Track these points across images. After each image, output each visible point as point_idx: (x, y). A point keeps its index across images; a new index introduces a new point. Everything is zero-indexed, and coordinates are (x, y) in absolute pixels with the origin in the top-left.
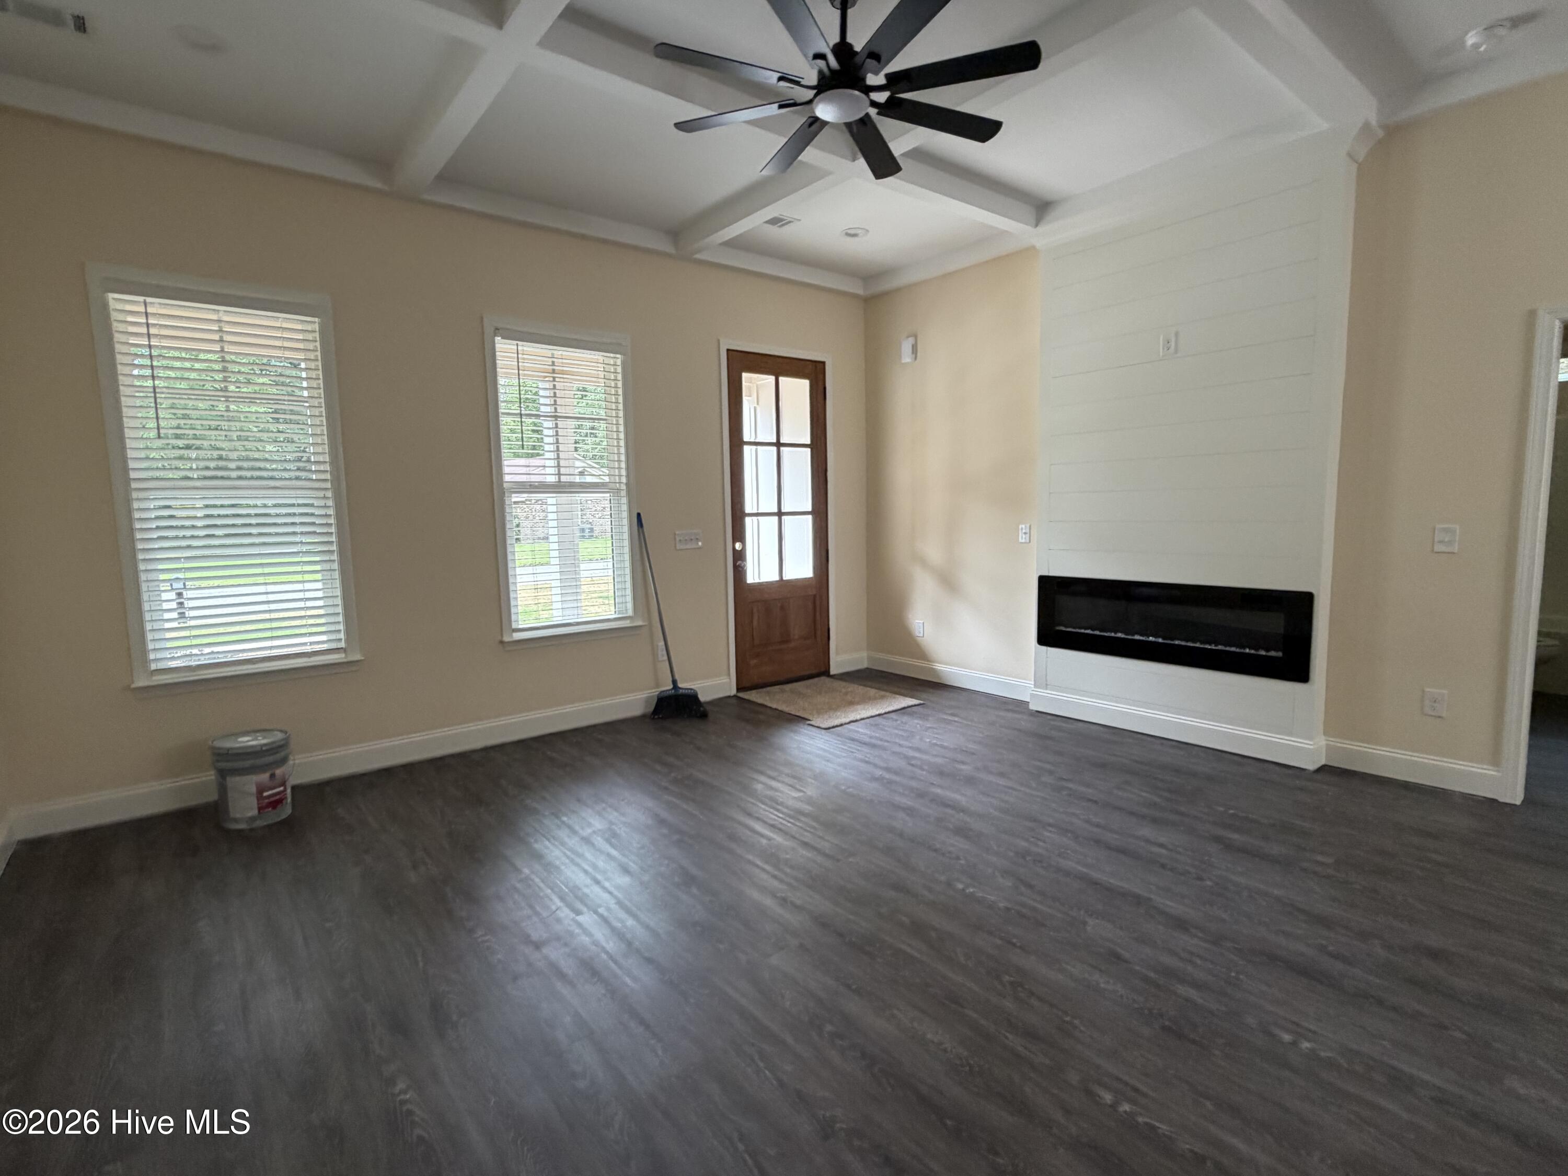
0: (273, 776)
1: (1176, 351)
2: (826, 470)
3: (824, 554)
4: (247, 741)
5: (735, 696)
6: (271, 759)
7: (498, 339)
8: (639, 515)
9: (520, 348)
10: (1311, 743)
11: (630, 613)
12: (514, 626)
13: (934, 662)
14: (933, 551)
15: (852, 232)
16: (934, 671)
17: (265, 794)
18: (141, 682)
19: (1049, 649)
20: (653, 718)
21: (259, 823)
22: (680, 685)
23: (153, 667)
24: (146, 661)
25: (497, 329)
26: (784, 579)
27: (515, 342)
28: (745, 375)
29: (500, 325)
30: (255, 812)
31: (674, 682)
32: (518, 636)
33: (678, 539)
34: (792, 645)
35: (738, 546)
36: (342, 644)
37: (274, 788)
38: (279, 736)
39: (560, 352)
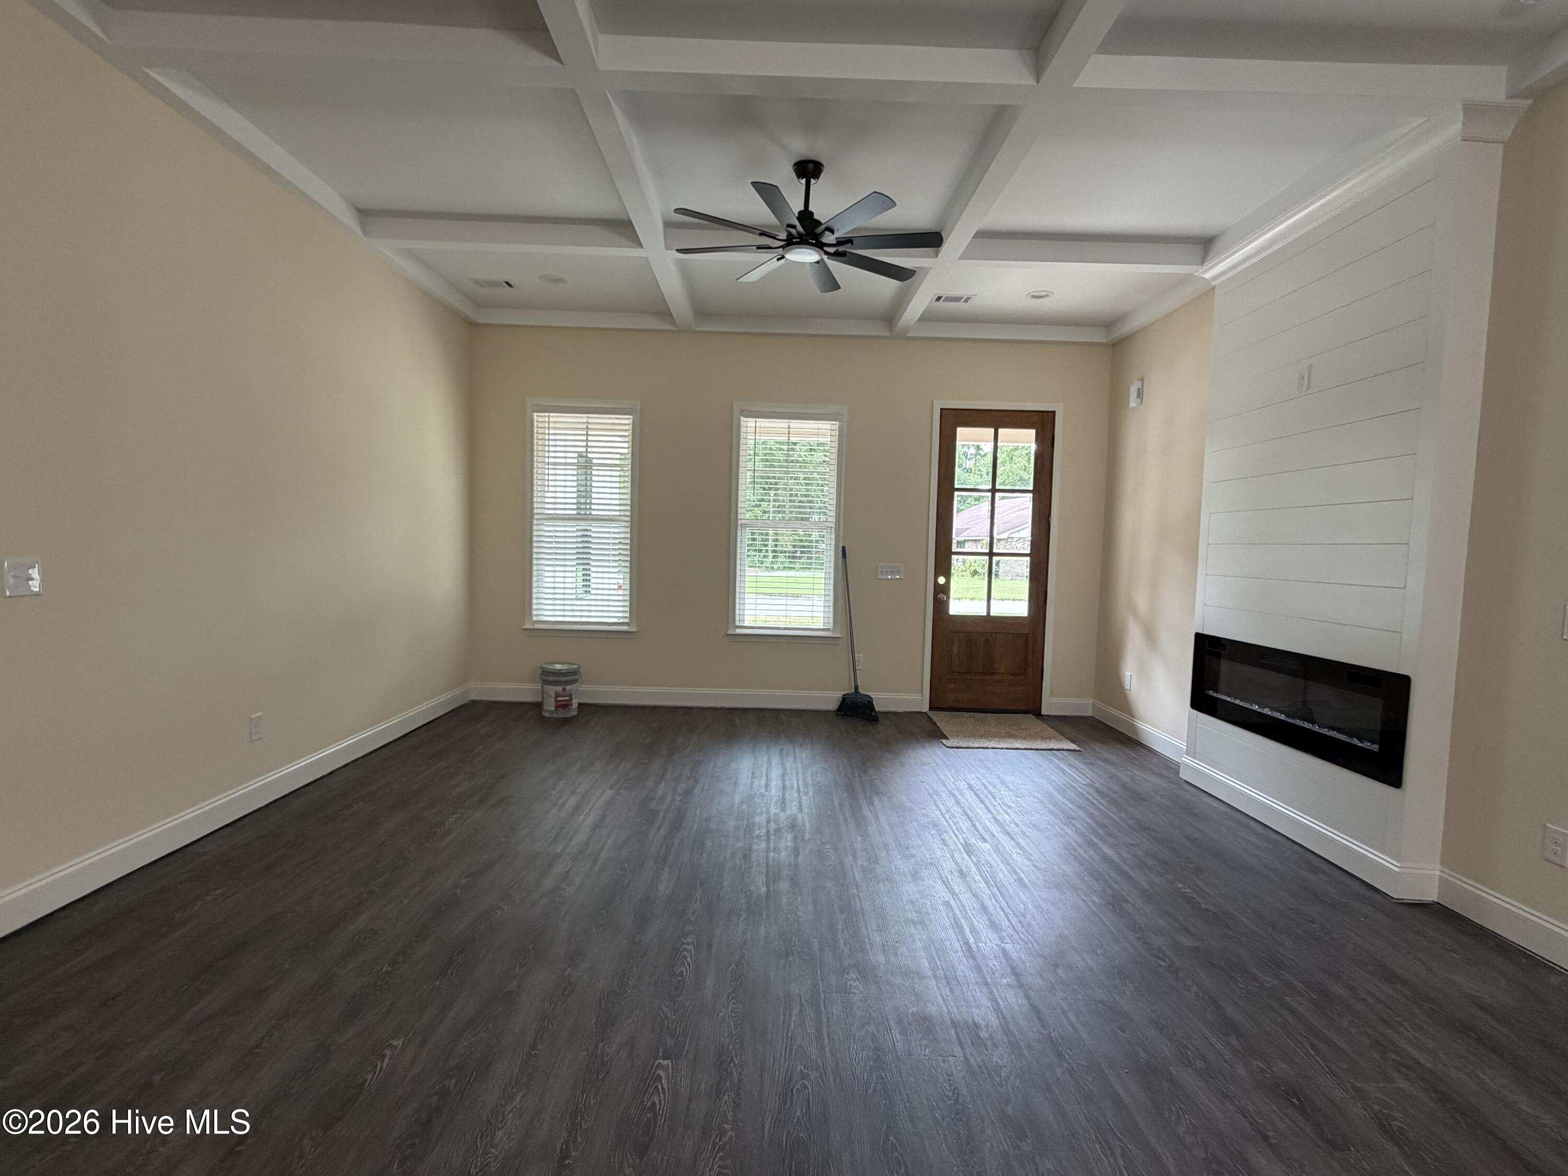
0: (564, 689)
1: (1309, 387)
2: (1049, 515)
3: (1042, 596)
4: (558, 667)
5: (926, 713)
6: (571, 678)
7: (742, 418)
8: (844, 549)
9: (758, 425)
10: (1398, 865)
11: (831, 626)
12: (737, 623)
13: (1135, 718)
14: (1141, 601)
15: (1037, 294)
16: (1134, 728)
17: (559, 699)
18: (528, 626)
19: (1199, 714)
20: (837, 714)
21: (555, 715)
22: (860, 691)
23: (535, 619)
24: (531, 615)
25: (742, 411)
26: (992, 614)
27: (754, 420)
28: (960, 430)
29: (743, 408)
30: (553, 708)
31: (856, 688)
32: (739, 631)
33: (880, 569)
34: (997, 677)
35: (942, 580)
36: (627, 620)
37: (564, 697)
38: (576, 666)
39: (795, 424)
